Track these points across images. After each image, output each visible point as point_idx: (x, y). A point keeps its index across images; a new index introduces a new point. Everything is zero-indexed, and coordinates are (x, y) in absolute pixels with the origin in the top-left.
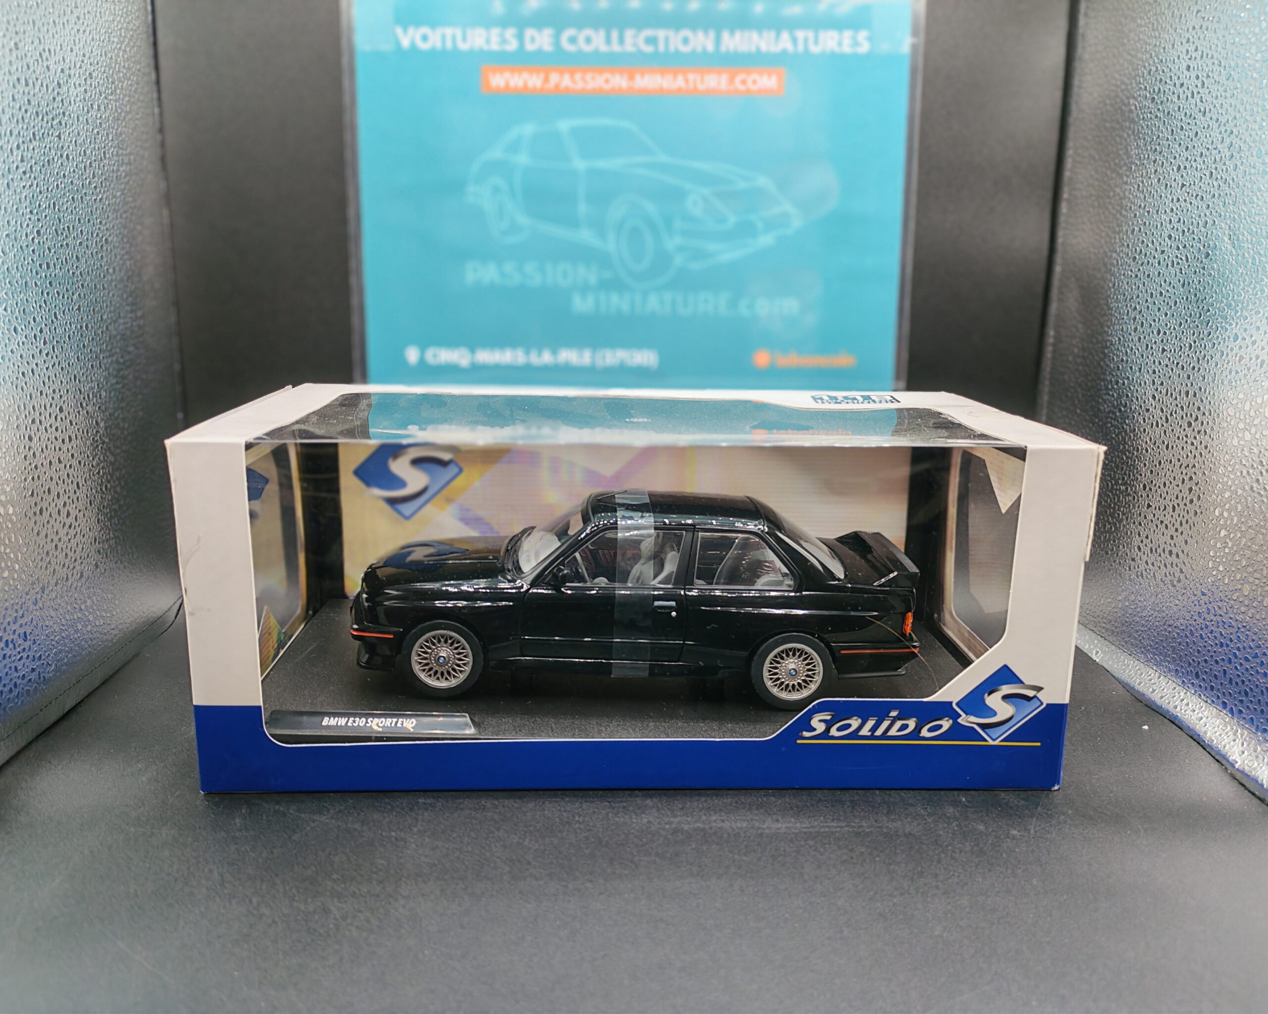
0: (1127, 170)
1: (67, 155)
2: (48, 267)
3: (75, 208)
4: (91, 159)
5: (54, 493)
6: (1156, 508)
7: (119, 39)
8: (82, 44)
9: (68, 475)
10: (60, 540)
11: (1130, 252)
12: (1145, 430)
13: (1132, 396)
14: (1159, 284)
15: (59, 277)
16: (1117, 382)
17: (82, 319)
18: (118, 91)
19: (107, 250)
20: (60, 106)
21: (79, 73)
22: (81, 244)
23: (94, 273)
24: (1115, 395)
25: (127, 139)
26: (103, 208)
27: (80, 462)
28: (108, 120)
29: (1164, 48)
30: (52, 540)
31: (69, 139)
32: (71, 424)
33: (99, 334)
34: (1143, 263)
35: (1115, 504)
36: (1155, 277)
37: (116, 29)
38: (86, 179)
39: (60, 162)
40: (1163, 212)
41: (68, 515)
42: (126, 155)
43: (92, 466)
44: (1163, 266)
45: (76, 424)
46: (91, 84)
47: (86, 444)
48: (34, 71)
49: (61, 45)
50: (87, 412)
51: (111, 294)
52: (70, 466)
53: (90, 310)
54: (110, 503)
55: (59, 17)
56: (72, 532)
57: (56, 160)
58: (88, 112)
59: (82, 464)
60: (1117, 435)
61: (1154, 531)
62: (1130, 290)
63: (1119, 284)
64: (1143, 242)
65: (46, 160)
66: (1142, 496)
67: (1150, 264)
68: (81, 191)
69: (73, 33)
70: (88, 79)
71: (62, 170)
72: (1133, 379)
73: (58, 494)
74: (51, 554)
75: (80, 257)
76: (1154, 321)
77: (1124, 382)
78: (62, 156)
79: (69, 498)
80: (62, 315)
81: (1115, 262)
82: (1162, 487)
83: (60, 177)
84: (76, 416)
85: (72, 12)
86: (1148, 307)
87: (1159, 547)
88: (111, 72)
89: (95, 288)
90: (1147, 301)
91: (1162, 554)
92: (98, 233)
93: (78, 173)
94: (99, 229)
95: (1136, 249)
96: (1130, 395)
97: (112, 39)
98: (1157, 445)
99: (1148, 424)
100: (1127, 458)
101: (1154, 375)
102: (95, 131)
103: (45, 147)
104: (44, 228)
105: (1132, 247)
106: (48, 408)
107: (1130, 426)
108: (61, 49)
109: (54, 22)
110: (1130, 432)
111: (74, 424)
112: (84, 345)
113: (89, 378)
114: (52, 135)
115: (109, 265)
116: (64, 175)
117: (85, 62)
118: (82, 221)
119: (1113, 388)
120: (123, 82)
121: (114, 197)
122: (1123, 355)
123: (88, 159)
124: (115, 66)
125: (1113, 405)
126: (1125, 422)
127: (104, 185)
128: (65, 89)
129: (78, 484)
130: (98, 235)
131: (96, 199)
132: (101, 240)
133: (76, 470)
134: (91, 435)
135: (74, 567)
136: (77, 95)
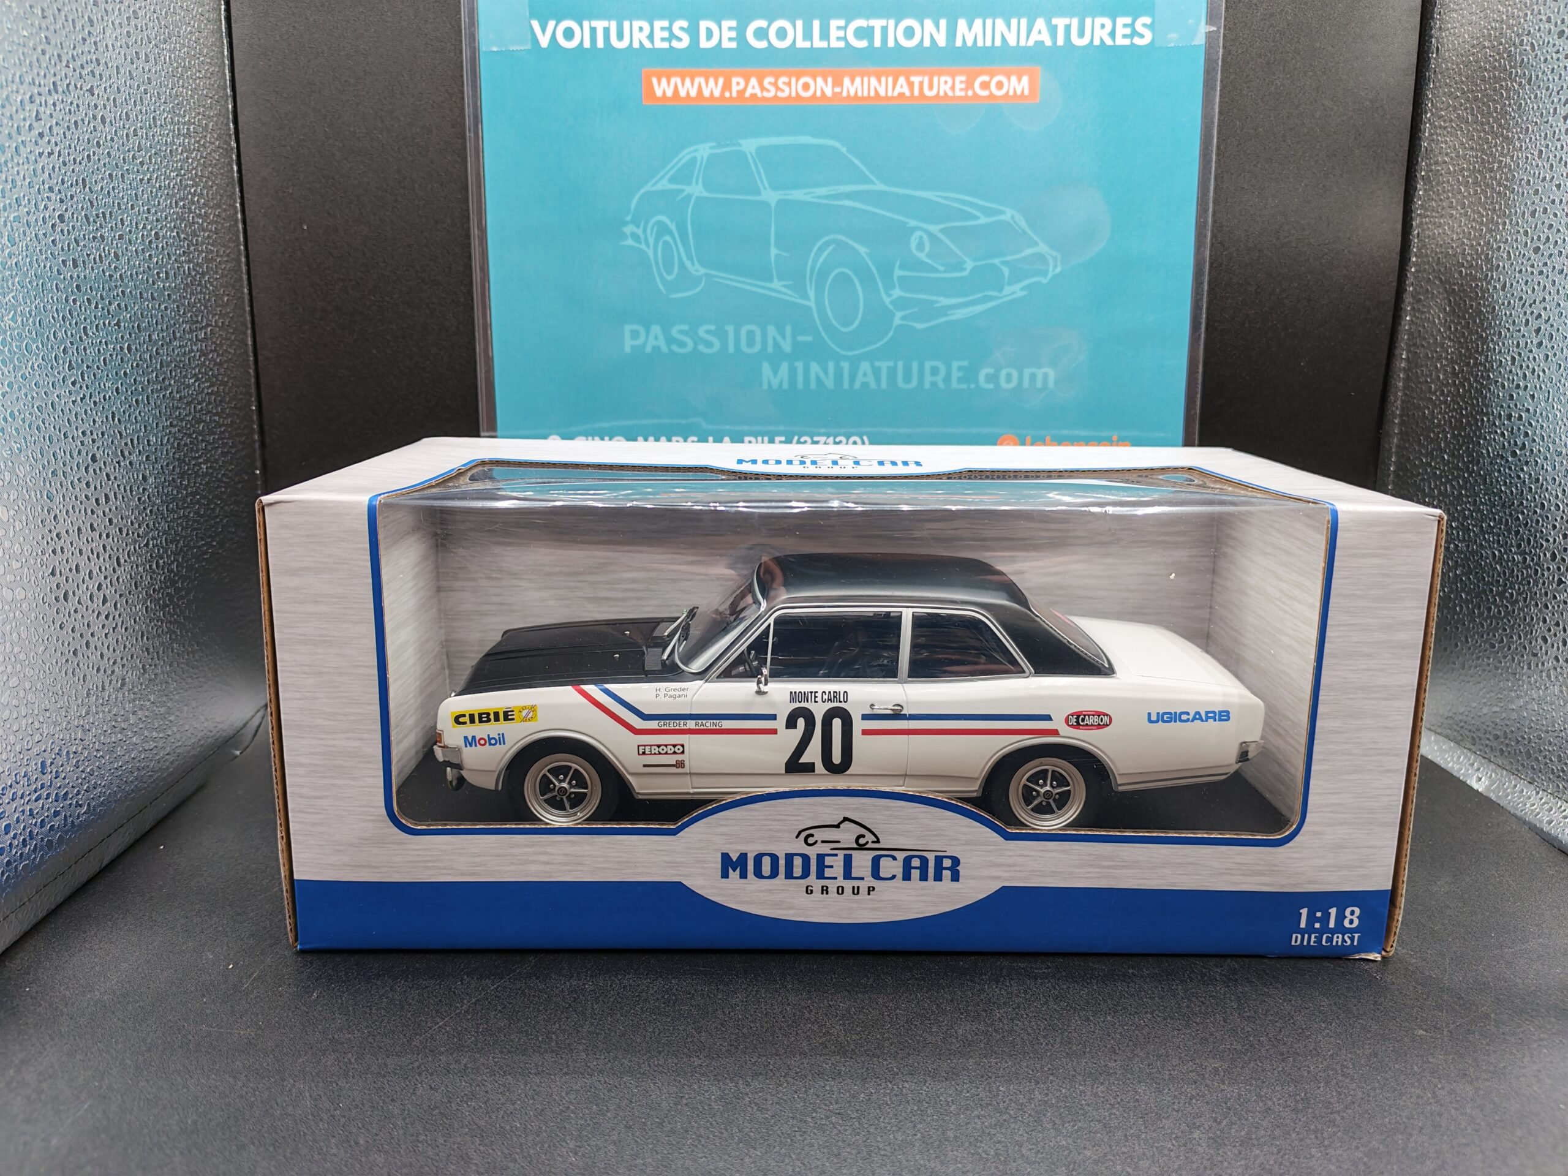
1: (103, 117)
5: (84, 572)
9: (105, 547)
15: (91, 280)
17: (122, 337)
25: (185, 103)
27: (121, 531)
31: (106, 97)
32: (109, 479)
33: (146, 360)
38: (129, 151)
43: (138, 535)
47: (129, 505)
57: (86, 123)
58: (132, 62)
59: (124, 534)
65: (73, 121)
71: (95, 137)
73: (91, 572)
74: (79, 654)
77: (1520, 418)
78: (94, 117)
79: (106, 578)
93: (118, 142)
102: (142, 89)
106: (75, 456)
111: (112, 478)
112: (125, 373)
114: (81, 88)
116: (98, 143)
118: (123, 207)
123: (132, 124)
127: (153, 160)
129: (118, 559)
130: (144, 227)
131: (143, 179)
132: (149, 235)
133: (116, 540)
134: (137, 494)
135: (113, 672)
136: (116, 37)
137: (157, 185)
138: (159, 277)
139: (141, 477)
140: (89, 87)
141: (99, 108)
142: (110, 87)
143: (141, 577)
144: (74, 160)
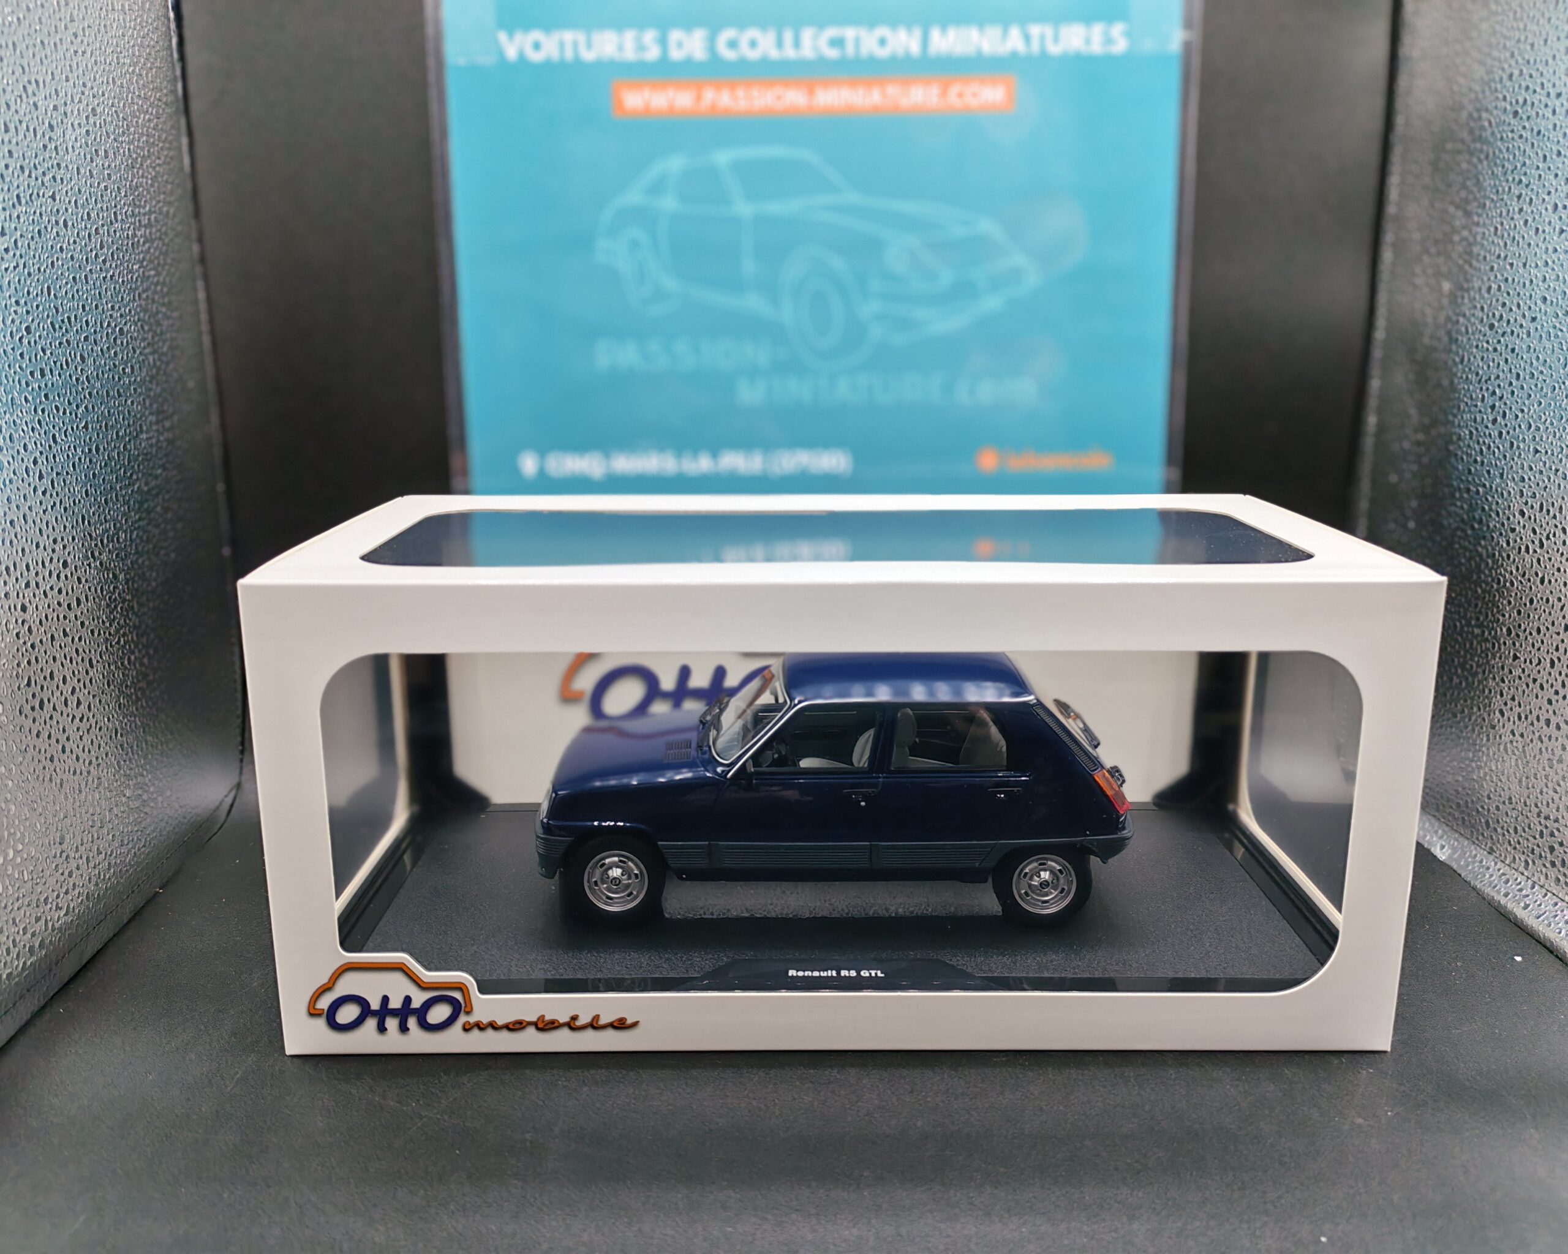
0: (1479, 207)
1: (65, 221)
2: (43, 375)
3: (78, 291)
4: (98, 224)
5: (58, 678)
6: (1525, 661)
7: (132, 60)
8: (81, 70)
9: (77, 651)
10: (68, 739)
11: (1485, 317)
12: (1509, 556)
13: (1491, 509)
14: (1529, 361)
15: (58, 387)
16: (1468, 490)
17: (90, 439)
18: (132, 129)
19: (122, 343)
20: (54, 155)
21: (78, 110)
22: (86, 339)
23: (106, 376)
24: (1465, 506)
25: (145, 193)
26: (115, 288)
27: (92, 632)
28: (120, 170)
29: (1532, 45)
30: (58, 741)
31: (67, 200)
32: (80, 582)
33: (114, 457)
34: (1504, 334)
35: (1466, 651)
36: (1523, 352)
37: (127, 46)
38: (91, 251)
39: (55, 230)
40: (1533, 265)
41: (79, 703)
42: (144, 214)
43: (110, 634)
44: (1534, 338)
45: (86, 581)
46: (95, 123)
47: (100, 605)
48: (17, 112)
49: (52, 73)
50: (101, 564)
51: (129, 402)
52: (80, 639)
53: (101, 427)
54: (135, 681)
55: (49, 35)
56: (84, 725)
57: (49, 230)
58: (92, 161)
59: (96, 635)
60: (1469, 560)
61: (1524, 691)
62: (1485, 368)
63: (1469, 359)
64: (1504, 305)
65: (36, 230)
66: (1505, 643)
67: (1515, 334)
68: (85, 268)
69: (68, 55)
70: (91, 116)
71: (59, 242)
72: (1491, 487)
73: (64, 678)
74: (56, 759)
75: (86, 356)
76: (1522, 411)
77: (1478, 492)
78: (57, 223)
79: (79, 681)
80: (64, 438)
81: (1463, 329)
82: (1534, 633)
83: (56, 252)
84: (85, 571)
85: (66, 28)
86: (1513, 393)
87: (1531, 712)
88: (121, 105)
89: (108, 395)
90: (1511, 384)
91: (1535, 722)
92: (109, 322)
93: (80, 244)
94: (111, 316)
95: (1494, 314)
96: (1487, 508)
97: (122, 61)
98: (1527, 576)
99: (1514, 548)
100: (1484, 591)
101: (1522, 484)
102: (102, 186)
103: (35, 212)
104: (36, 322)
105: (1489, 311)
106: (47, 564)
107: (1487, 550)
108: (53, 79)
109: (42, 42)
110: (1488, 557)
111: (83, 580)
112: (94, 474)
113: (102, 517)
114: (43, 196)
115: (126, 363)
116: (61, 248)
117: (87, 93)
118: (87, 308)
119: (1462, 497)
120: (139, 118)
121: (131, 271)
122: (1476, 455)
123: (94, 223)
124: (127, 96)
125: (1463, 520)
126: (1480, 544)
127: (116, 257)
128: (58, 131)
129: (90, 660)
130: (109, 325)
131: (106, 277)
132: (114, 331)
133: (88, 642)
134: (107, 594)
135: (89, 772)
136: (76, 139)
137: (121, 280)
138: (124, 373)
139: (111, 576)
140: (51, 194)
141: (61, 212)
142: (71, 189)
143: (114, 676)
144: (39, 269)
